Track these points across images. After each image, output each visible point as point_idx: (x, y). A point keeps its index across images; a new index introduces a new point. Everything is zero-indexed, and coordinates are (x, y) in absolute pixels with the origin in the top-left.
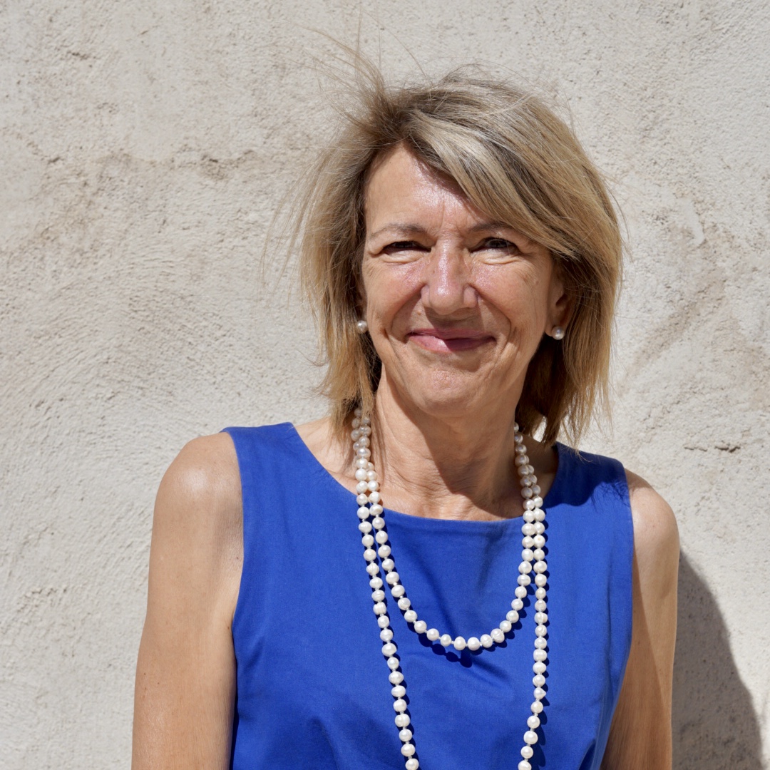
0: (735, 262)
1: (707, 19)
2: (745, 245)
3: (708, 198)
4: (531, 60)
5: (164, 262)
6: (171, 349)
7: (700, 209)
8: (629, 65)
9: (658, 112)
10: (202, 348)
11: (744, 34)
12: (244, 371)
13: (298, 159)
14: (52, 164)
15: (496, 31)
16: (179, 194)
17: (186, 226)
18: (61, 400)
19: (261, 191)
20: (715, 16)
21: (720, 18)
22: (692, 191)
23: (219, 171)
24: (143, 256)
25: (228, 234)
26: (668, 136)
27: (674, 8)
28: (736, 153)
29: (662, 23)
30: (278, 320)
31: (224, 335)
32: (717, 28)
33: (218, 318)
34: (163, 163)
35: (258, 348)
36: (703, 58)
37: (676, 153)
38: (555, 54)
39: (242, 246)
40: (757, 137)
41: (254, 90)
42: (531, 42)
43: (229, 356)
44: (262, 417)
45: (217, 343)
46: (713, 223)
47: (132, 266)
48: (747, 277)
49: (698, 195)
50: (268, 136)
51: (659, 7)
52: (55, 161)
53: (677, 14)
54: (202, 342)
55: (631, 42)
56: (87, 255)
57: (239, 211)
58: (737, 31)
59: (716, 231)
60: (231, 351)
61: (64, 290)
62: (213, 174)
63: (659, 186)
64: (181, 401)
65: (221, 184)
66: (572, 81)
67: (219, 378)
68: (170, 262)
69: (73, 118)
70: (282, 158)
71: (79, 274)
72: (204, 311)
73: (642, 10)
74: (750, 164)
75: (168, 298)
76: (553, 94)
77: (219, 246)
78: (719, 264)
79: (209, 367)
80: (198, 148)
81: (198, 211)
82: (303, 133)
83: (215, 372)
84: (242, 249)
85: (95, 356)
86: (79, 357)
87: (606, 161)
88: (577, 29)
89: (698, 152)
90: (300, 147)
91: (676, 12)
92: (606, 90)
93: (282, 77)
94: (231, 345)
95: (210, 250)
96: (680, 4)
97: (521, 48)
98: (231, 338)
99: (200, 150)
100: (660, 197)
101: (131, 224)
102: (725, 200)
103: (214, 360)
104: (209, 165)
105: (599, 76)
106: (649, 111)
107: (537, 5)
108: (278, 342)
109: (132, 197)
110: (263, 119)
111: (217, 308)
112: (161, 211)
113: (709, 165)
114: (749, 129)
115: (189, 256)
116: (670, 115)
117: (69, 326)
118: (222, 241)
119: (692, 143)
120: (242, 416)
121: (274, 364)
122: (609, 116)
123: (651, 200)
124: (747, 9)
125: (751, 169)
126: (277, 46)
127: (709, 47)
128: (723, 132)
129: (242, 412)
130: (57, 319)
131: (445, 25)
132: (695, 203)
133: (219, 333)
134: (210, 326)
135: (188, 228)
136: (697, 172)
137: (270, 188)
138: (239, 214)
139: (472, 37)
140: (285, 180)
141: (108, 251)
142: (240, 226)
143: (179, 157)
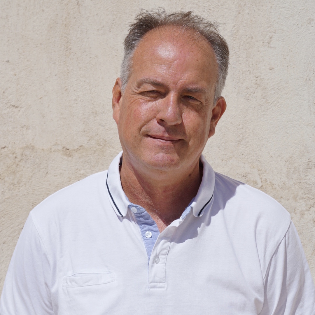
1: (264, 98)
2: (278, 188)
3: (263, 169)
5: (46, 189)
7: (260, 173)
9: (244, 134)
11: (278, 104)
13: (101, 149)
14: (3, 149)
16: (53, 162)
17: (56, 175)
18: (4, 243)
19: (86, 162)
20: (267, 97)
21: (269, 98)
22: (257, 166)
23: (69, 153)
24: (38, 186)
25: (72, 178)
26: (248, 144)
28: (275, 151)
29: (246, 99)
32: (268, 102)
34: (47, 150)
36: (262, 113)
37: (251, 151)
40: (283, 145)
41: (84, 122)
46: (265, 179)
47: (33, 190)
48: (279, 200)
49: (259, 167)
50: (89, 140)
52: (4, 148)
53: (252, 96)
56: (16, 185)
57: (77, 169)
58: (276, 103)
59: (266, 182)
61: (6, 200)
62: (67, 155)
63: (244, 163)
65: (70, 158)
68: (49, 189)
69: (11, 131)
70: (95, 149)
71: (13, 193)
74: (280, 156)
77: (69, 183)
81: (61, 169)
82: (103, 139)
85: (18, 226)
86: (12, 226)
87: (223, 153)
89: (260, 150)
90: (102, 144)
91: (252, 95)
93: (95, 117)
95: (65, 185)
96: (253, 92)
99: (62, 145)
100: (244, 168)
101: (34, 174)
102: (270, 170)
104: (66, 151)
106: (241, 134)
109: (34, 163)
110: (87, 133)
112: (46, 169)
113: (264, 156)
114: (280, 142)
115: (57, 187)
116: (249, 135)
117: (8, 214)
118: (70, 181)
119: (257, 147)
122: (225, 135)
123: (241, 169)
124: (280, 95)
125: (281, 158)
126: (93, 105)
127: (264, 109)
128: (270, 143)
130: (3, 211)
132: (258, 171)
136: (259, 158)
137: (90, 161)
138: (77, 170)
140: (95, 157)
141: (24, 184)
142: (77, 175)
143: (53, 148)
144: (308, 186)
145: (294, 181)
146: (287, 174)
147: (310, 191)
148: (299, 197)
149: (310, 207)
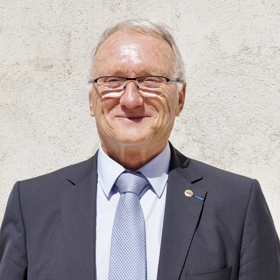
4: (61, 23)
8: (99, 26)
15: (47, 11)
27: (116, 5)
38: (70, 21)
42: (61, 16)
51: (111, 4)
55: (99, 17)
66: (76, 32)
73: (104, 5)
76: (69, 36)
88: (79, 11)
92: (90, 36)
97: (57, 18)
105: (87, 30)
107: (63, 1)
131: (27, 7)
139: (38, 13)
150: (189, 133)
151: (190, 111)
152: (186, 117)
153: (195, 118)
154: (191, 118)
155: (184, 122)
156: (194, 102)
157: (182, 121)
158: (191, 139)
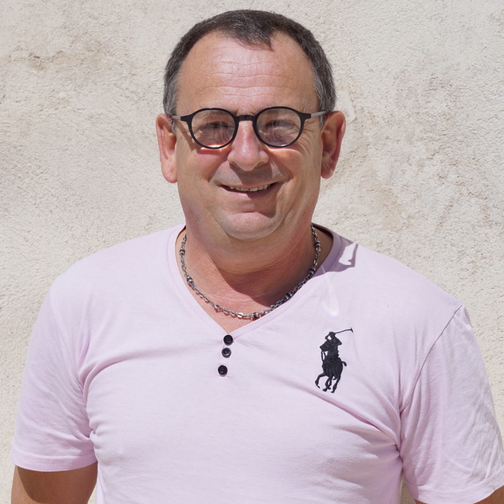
0: (375, 133)
2: (382, 122)
3: (358, 91)
5: (3, 123)
6: (7, 180)
7: (353, 97)
9: (327, 32)
10: (27, 180)
12: (55, 197)
13: (92, 58)
16: (14, 79)
17: (18, 100)
19: (68, 78)
22: (348, 86)
23: (40, 64)
25: (46, 106)
26: (333, 49)
28: (377, 61)
30: (77, 163)
31: (42, 173)
33: (38, 161)
34: (4, 58)
35: (64, 181)
37: (339, 60)
39: (55, 114)
40: (390, 51)
41: (64, 11)
43: (45, 186)
44: (66, 227)
45: (37, 177)
46: (361, 107)
48: (383, 143)
49: (352, 88)
50: (73, 42)
54: (28, 177)
57: (53, 91)
59: (363, 112)
60: (46, 183)
62: (36, 66)
64: (13, 215)
65: (41, 73)
67: (38, 201)
68: (7, 123)
70: (82, 57)
72: (29, 156)
74: (386, 69)
75: (6, 147)
77: (40, 113)
78: (365, 134)
79: (32, 194)
80: (27, 48)
81: (26, 90)
82: (96, 41)
83: (35, 197)
84: (54, 116)
89: (352, 60)
90: (93, 49)
94: (46, 179)
95: (34, 116)
98: (47, 175)
99: (28, 50)
102: (369, 92)
103: (35, 189)
104: (34, 60)
105: (289, 9)
106: (322, 33)
108: (77, 178)
110: (70, 30)
111: (37, 154)
112: (2, 89)
113: (360, 69)
114: (385, 46)
115: (20, 119)
116: (335, 35)
118: (42, 110)
119: (349, 54)
120: (53, 226)
121: (75, 193)
125: (386, 72)
128: (369, 47)
129: (53, 224)
132: (350, 93)
133: (38, 171)
134: (33, 166)
135: (20, 101)
136: (352, 73)
137: (74, 76)
138: (53, 93)
140: (83, 71)
142: (53, 101)
143: (14, 54)
144: (430, 119)
145: (408, 111)
146: (398, 99)
147: (434, 127)
148: (416, 137)
149: (433, 153)
150: (462, 181)
151: (463, 144)
152: (457, 155)
153: (473, 157)
154: (466, 156)
155: (454, 163)
156: (471, 129)
157: (450, 161)
158: (465, 192)
